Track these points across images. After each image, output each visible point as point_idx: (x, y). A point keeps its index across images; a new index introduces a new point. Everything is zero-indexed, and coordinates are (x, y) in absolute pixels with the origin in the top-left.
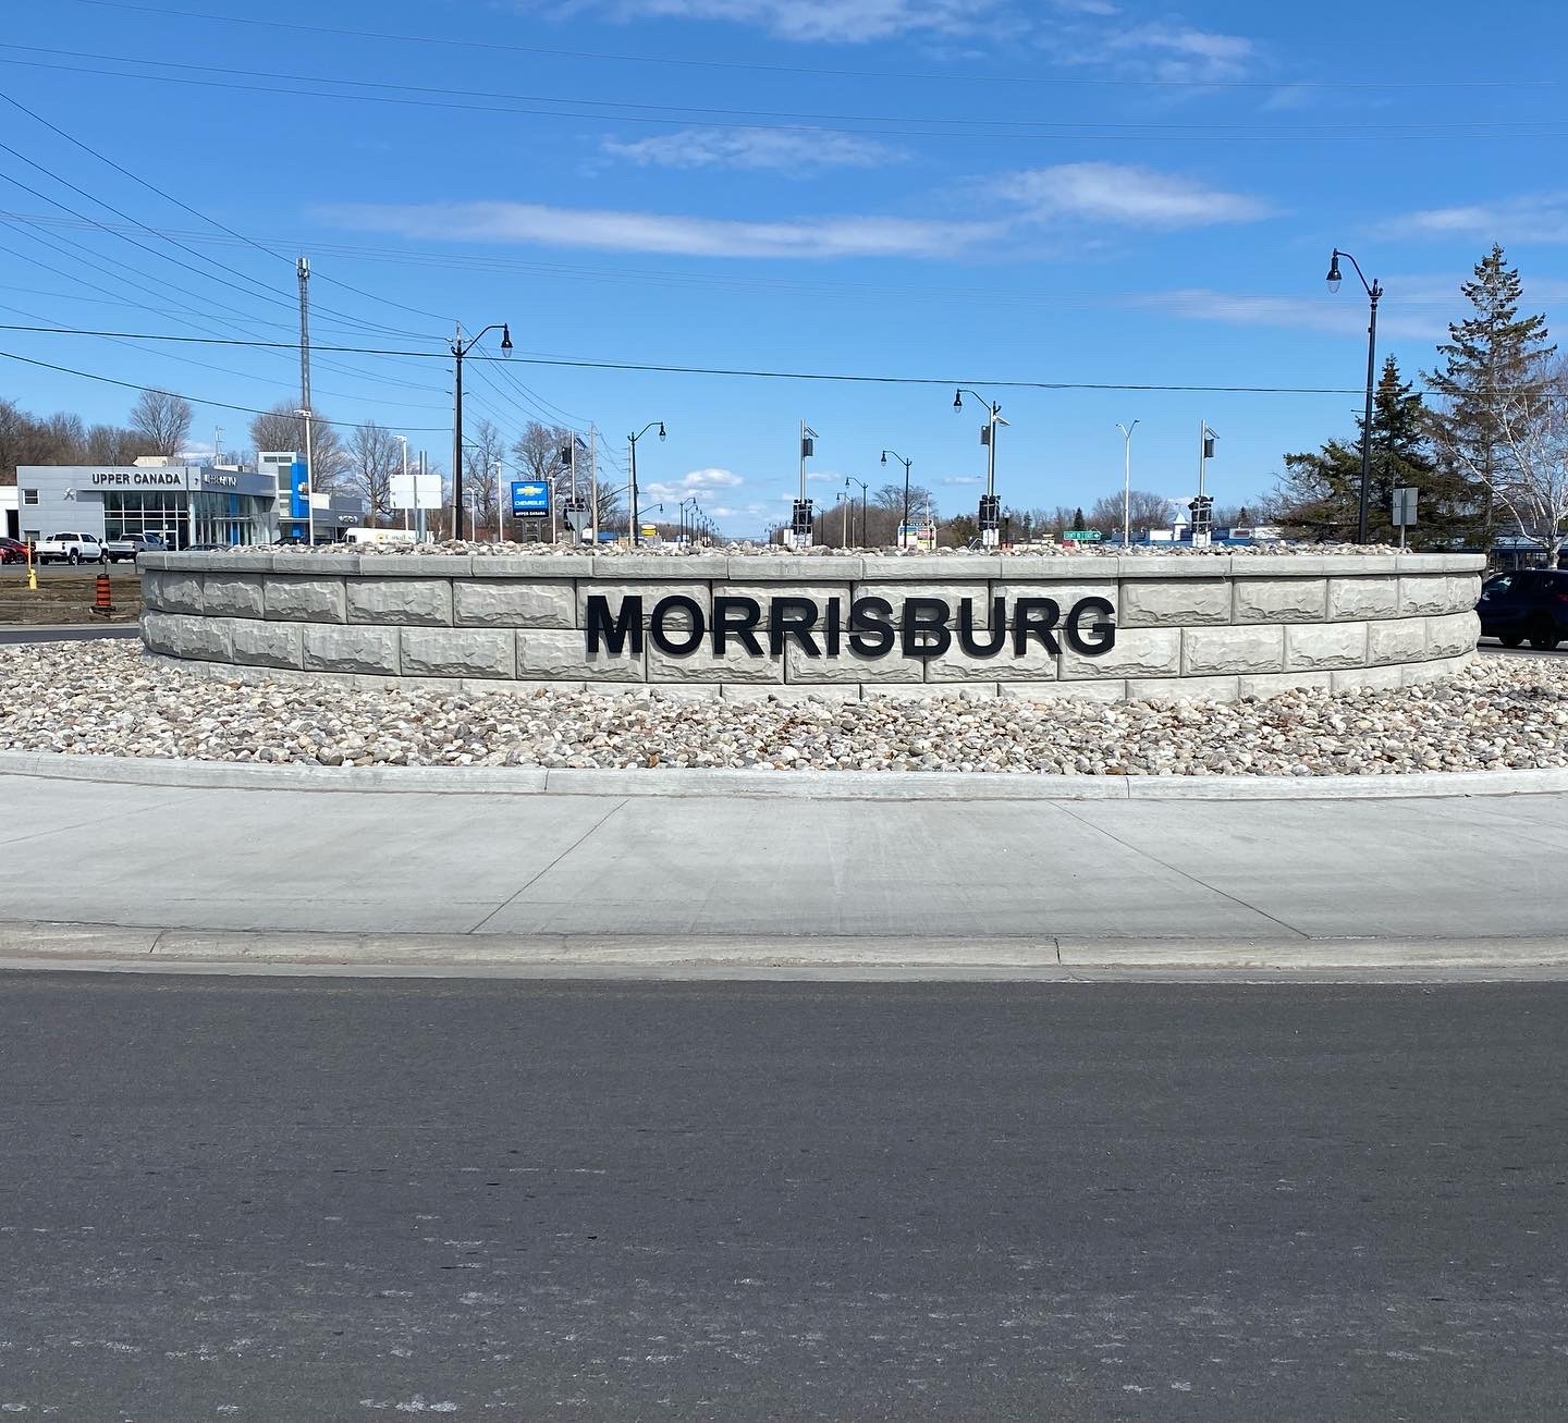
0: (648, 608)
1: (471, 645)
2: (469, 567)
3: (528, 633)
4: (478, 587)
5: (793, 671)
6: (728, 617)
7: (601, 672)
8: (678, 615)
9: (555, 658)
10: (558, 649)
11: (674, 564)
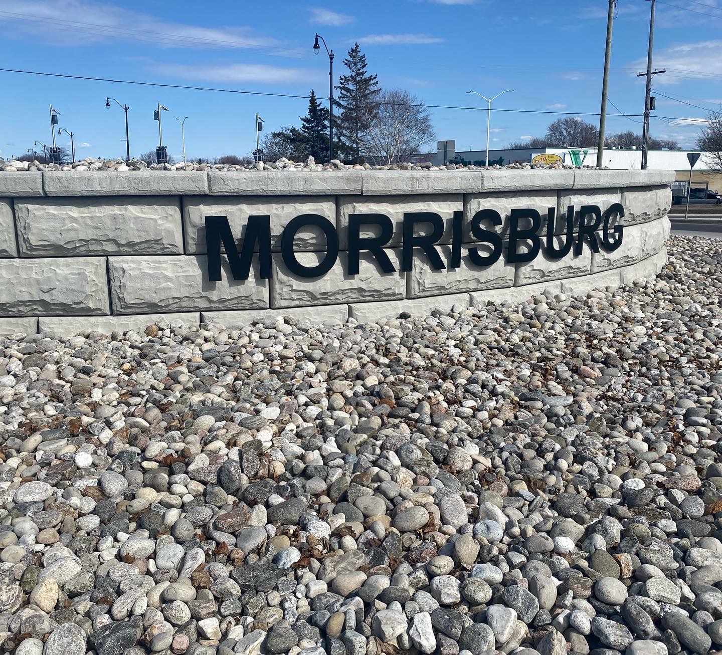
0: (276, 229)
1: (48, 279)
2: (40, 186)
3: (123, 261)
4: (52, 210)
5: (416, 286)
6: (362, 236)
7: (221, 301)
8: (306, 235)
9: (165, 289)
10: (167, 278)
11: (305, 180)
